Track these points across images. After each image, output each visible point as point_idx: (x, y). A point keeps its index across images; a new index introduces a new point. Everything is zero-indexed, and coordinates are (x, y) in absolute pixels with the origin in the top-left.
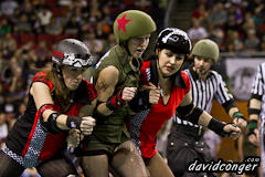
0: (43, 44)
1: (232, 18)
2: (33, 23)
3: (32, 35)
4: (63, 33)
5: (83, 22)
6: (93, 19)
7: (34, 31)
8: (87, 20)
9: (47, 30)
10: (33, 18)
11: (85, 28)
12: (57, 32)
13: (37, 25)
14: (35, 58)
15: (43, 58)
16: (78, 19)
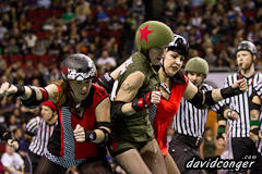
0: (29, 64)
1: (193, 38)
2: (20, 45)
3: (20, 56)
4: (47, 53)
5: (63, 44)
6: (72, 42)
7: (22, 52)
8: (67, 42)
9: (33, 52)
10: (21, 41)
11: (66, 49)
12: (42, 53)
13: (24, 47)
14: (23, 75)
15: (30, 76)
16: (60, 41)
